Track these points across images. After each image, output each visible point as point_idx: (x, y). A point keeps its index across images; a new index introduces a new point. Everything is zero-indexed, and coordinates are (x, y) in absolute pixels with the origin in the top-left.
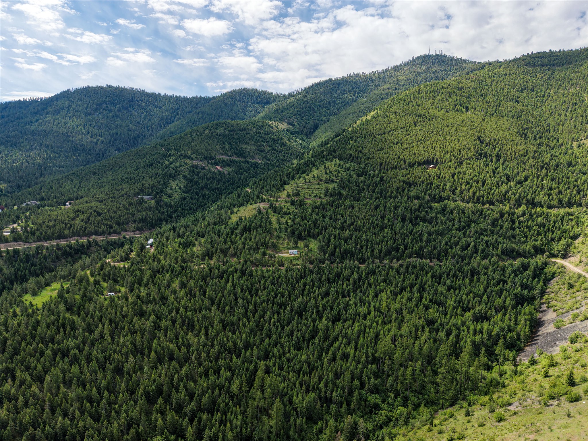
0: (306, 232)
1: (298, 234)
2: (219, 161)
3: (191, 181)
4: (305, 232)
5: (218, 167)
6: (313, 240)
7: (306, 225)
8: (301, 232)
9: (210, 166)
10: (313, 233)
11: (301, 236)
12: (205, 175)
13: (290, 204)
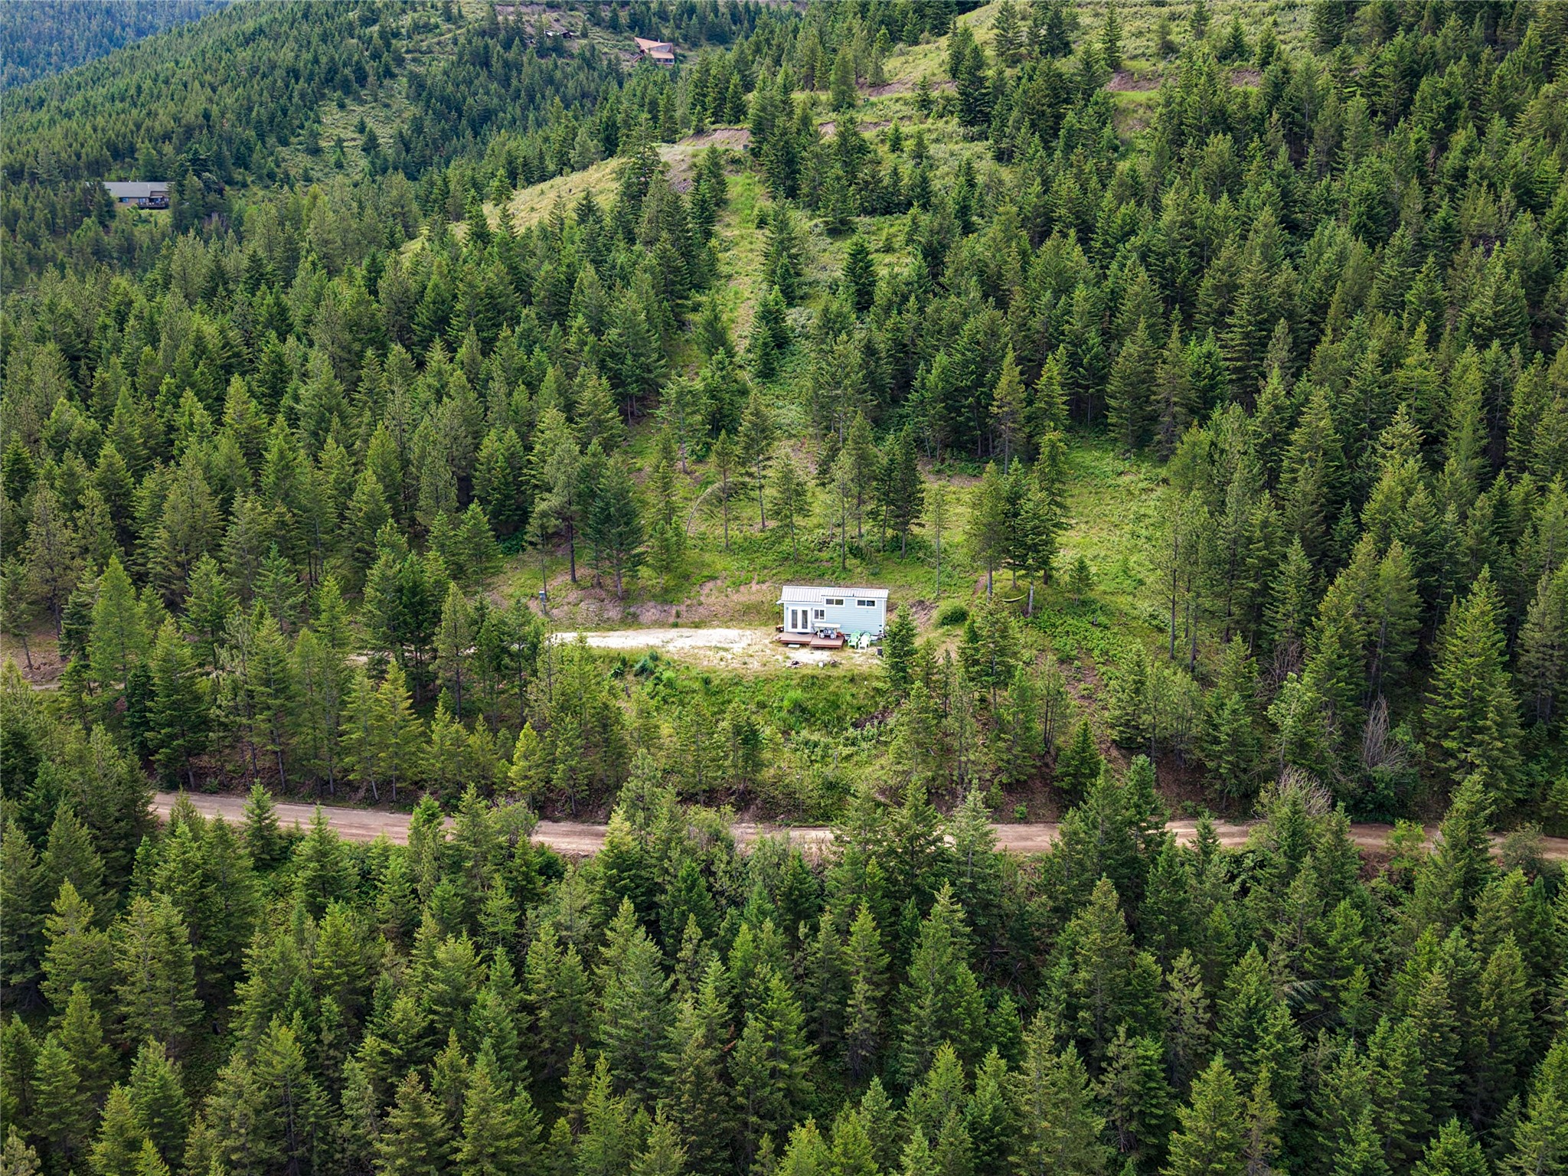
0: (1053, 368)
1: (951, 397)
2: (663, 16)
3: (453, 106)
4: (1031, 370)
5: (645, 44)
6: (1136, 476)
7: (1064, 288)
8: (985, 363)
9: (598, 36)
10: (1141, 387)
11: (982, 408)
12: (550, 81)
13: (953, 124)
